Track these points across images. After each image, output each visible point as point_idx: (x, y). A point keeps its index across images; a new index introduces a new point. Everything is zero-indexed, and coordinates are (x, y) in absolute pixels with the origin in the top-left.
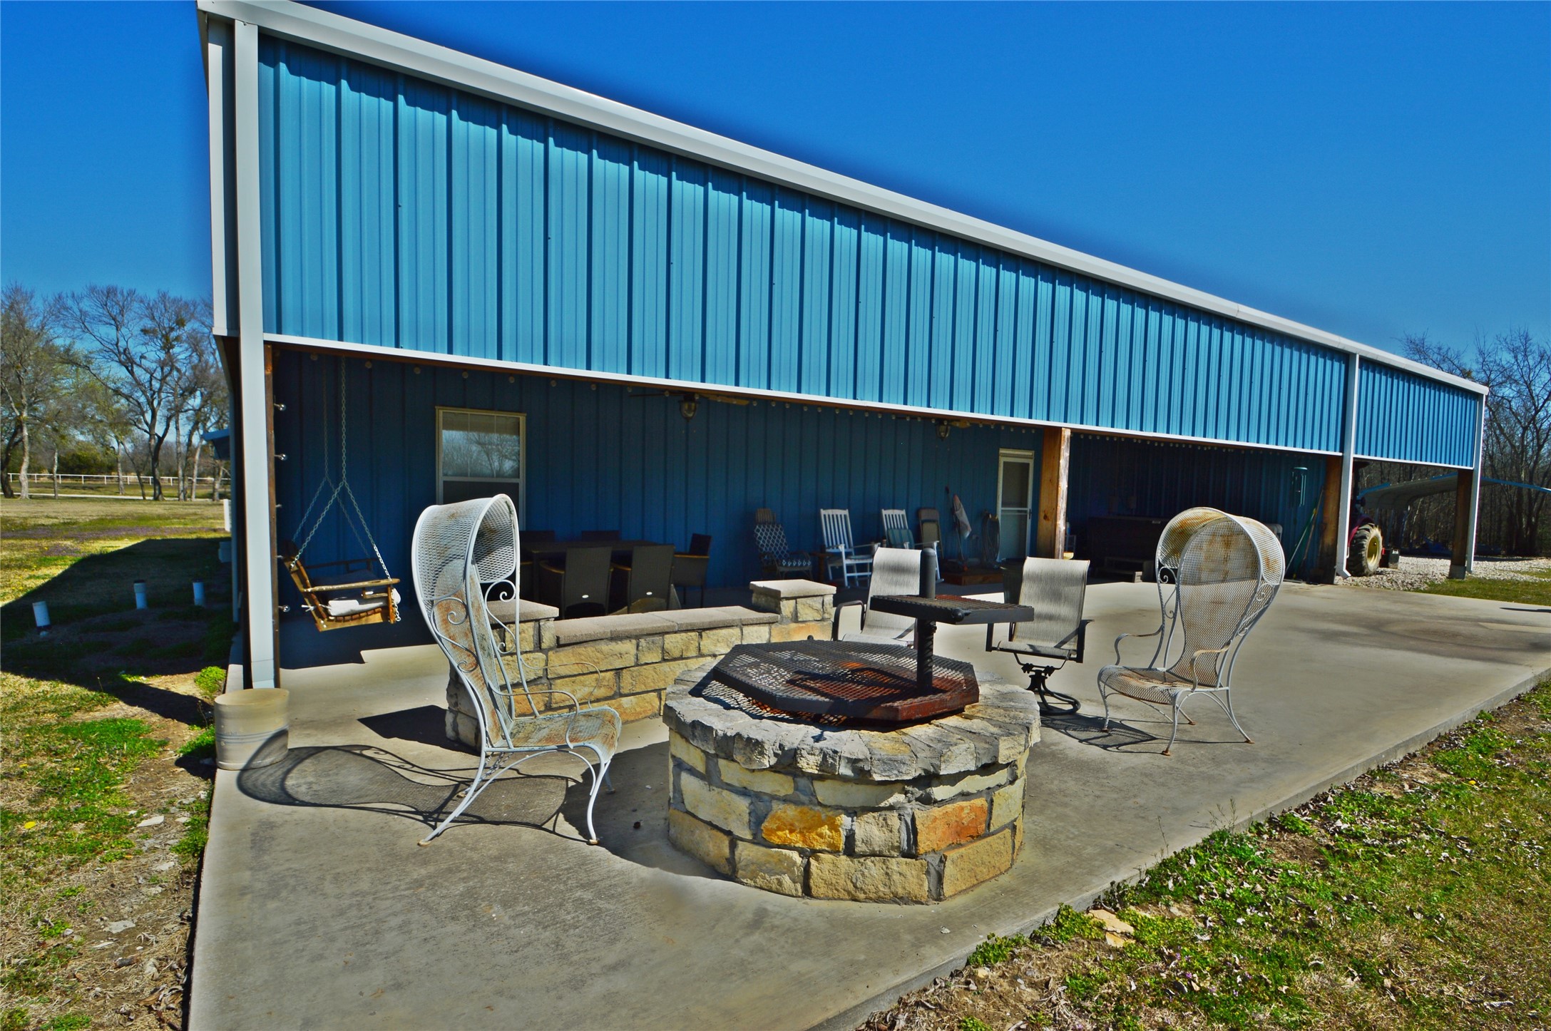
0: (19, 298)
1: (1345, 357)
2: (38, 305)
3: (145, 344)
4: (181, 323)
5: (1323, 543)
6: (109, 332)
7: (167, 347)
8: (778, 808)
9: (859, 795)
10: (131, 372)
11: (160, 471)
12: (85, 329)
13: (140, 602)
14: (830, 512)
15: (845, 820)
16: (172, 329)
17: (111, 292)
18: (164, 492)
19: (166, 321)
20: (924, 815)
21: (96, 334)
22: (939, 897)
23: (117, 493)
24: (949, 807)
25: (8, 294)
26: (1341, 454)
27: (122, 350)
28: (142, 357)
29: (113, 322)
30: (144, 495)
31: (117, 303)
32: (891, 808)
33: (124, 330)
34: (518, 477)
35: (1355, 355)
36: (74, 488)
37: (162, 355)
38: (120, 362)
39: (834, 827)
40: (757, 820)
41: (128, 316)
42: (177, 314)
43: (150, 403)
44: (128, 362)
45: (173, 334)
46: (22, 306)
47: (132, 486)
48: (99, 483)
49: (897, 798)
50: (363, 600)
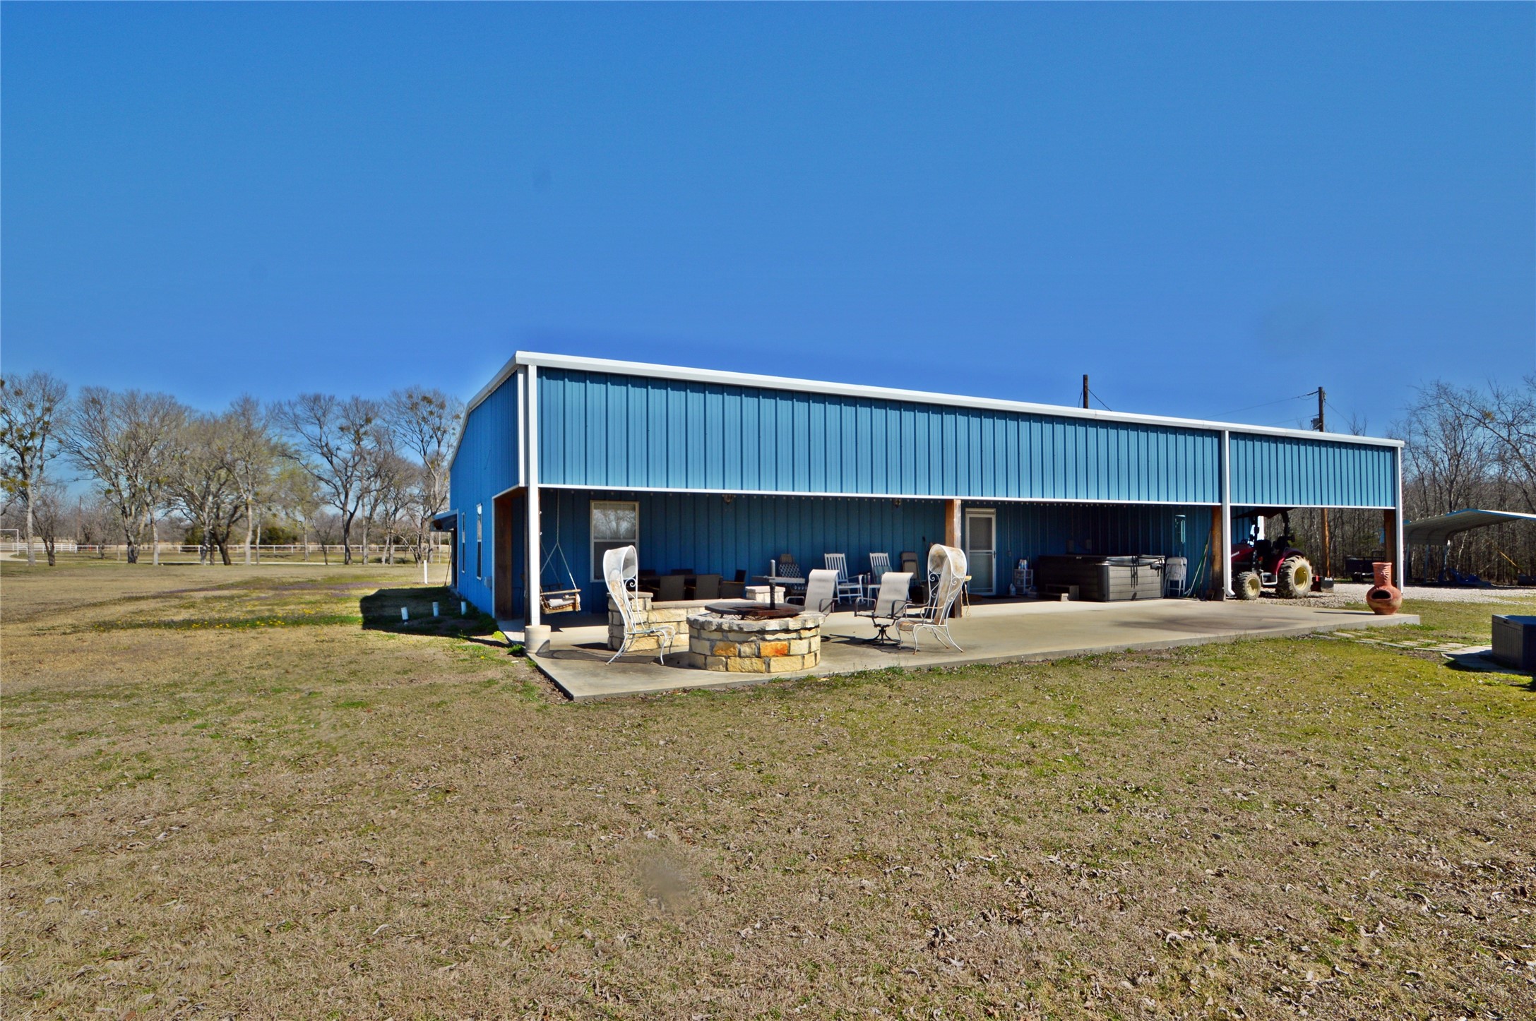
0: (248, 407)
1: (1218, 434)
2: (262, 411)
3: (340, 438)
4: (368, 421)
5: (1213, 570)
6: (313, 430)
7: (358, 439)
8: (718, 643)
9: (741, 637)
10: (331, 462)
11: (350, 540)
12: (298, 429)
13: (436, 613)
14: (831, 555)
15: (737, 645)
16: (362, 426)
17: (317, 399)
18: (352, 558)
19: (357, 419)
20: (762, 644)
21: (305, 432)
22: (769, 672)
23: (303, 560)
24: (773, 643)
25: (241, 403)
26: (1220, 504)
27: (323, 444)
28: (338, 449)
29: (317, 422)
30: (326, 561)
31: (321, 408)
32: (752, 641)
33: (325, 428)
34: (635, 538)
35: (1224, 431)
36: (268, 557)
37: (354, 447)
38: (323, 454)
39: (735, 648)
40: (712, 648)
41: (330, 416)
42: (367, 415)
43: (345, 487)
44: (329, 454)
45: (362, 430)
46: (250, 412)
47: (313, 553)
48: (286, 552)
49: (754, 638)
50: (565, 599)
